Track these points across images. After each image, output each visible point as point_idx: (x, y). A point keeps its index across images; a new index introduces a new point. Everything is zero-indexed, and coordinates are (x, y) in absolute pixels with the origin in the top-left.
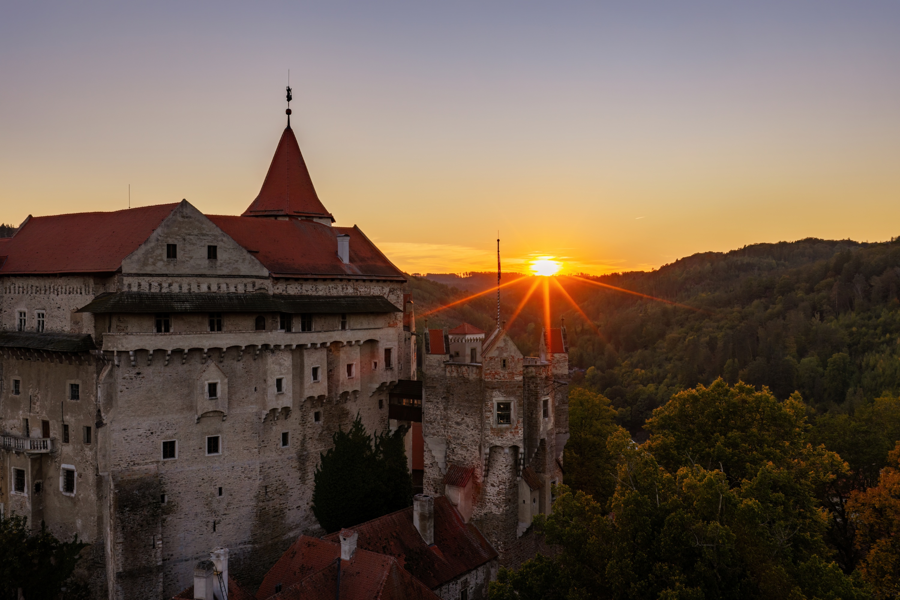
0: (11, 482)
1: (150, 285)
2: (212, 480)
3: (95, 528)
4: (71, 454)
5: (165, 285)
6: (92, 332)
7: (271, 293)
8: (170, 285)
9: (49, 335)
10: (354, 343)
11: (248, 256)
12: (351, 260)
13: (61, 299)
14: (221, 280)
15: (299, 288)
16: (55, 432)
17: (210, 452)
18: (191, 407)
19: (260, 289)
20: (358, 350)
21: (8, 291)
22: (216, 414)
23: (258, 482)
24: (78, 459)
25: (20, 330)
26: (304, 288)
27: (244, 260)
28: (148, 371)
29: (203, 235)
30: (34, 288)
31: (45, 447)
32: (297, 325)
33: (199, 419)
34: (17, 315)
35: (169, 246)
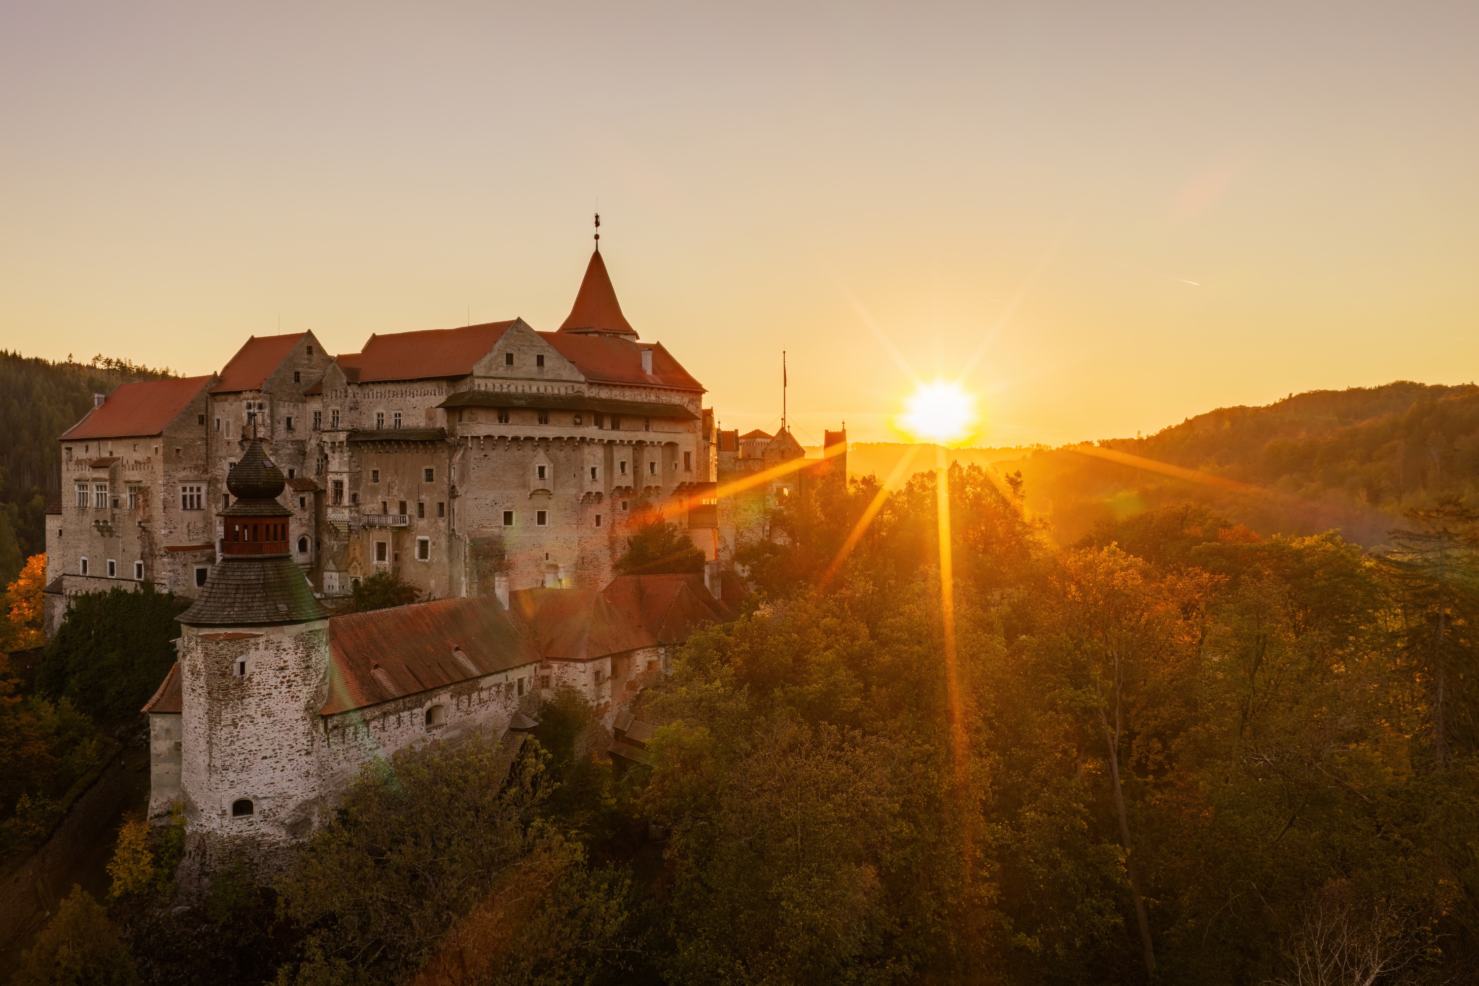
0: (373, 553)
1: (494, 385)
2: (540, 546)
3: (447, 585)
4: (426, 527)
5: (505, 386)
6: (445, 426)
7: (586, 395)
8: (509, 386)
9: (406, 430)
10: (656, 443)
11: (568, 364)
12: (654, 372)
13: (417, 400)
14: (547, 383)
15: (609, 393)
16: (412, 509)
17: (539, 523)
18: (525, 486)
19: (578, 392)
20: (660, 451)
21: (367, 396)
22: (544, 492)
23: (577, 553)
24: (431, 531)
25: (378, 428)
26: (613, 393)
27: (565, 367)
28: (493, 454)
29: (534, 346)
30: (391, 393)
31: (404, 522)
32: (608, 424)
33: (531, 495)
34: (375, 417)
35: (507, 355)
